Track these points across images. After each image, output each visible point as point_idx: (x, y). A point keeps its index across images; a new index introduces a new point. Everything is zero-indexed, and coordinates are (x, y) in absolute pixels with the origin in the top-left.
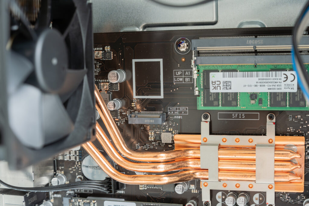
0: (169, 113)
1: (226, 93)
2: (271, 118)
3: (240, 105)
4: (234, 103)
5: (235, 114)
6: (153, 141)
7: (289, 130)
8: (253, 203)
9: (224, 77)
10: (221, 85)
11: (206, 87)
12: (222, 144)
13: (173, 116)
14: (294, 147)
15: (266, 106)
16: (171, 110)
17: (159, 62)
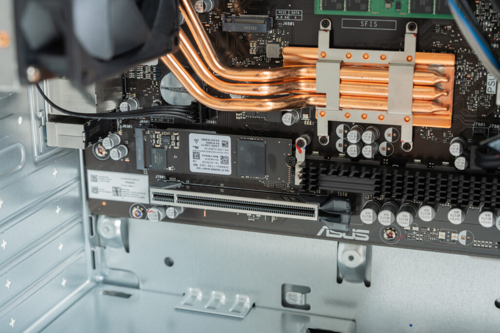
0: (278, 17)
2: (412, 28)
3: (371, 10)
4: (363, 6)
5: (364, 21)
6: (255, 55)
7: (435, 44)
8: (385, 140)
12: (346, 61)
13: (282, 22)
14: (441, 68)
15: (406, 12)
16: (280, 13)
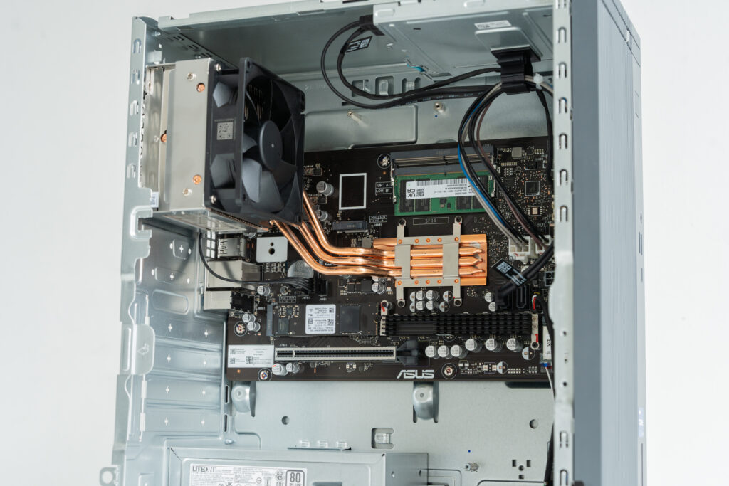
0: (371, 221)
1: (420, 200)
2: (458, 221)
3: (431, 210)
5: (428, 219)
7: (474, 230)
8: (443, 300)
9: (418, 185)
10: (416, 193)
11: (403, 195)
12: (415, 244)
13: (374, 224)
14: (477, 244)
15: (454, 210)
16: (372, 218)
17: (363, 176)
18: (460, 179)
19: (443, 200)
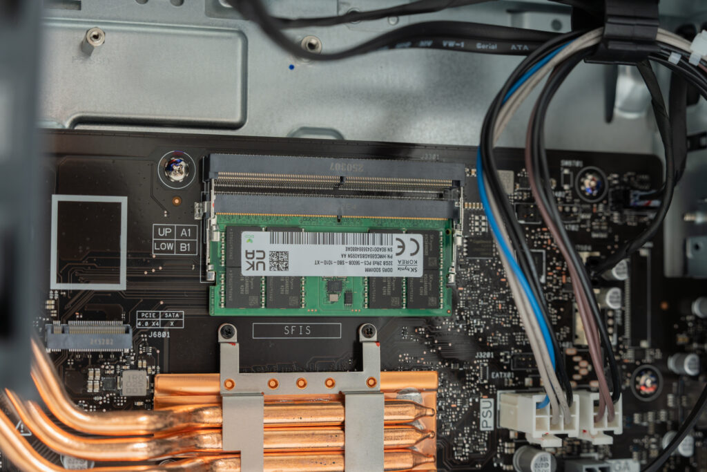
0: (140, 324)
1: (277, 279)
2: (368, 333)
3: (305, 305)
4: (293, 300)
5: (290, 326)
6: (97, 395)
7: (401, 359)
9: (272, 241)
10: (267, 261)
11: (233, 265)
13: (148, 332)
15: (359, 309)
16: (144, 317)
17: (119, 204)
18: (377, 236)
19: (334, 285)
